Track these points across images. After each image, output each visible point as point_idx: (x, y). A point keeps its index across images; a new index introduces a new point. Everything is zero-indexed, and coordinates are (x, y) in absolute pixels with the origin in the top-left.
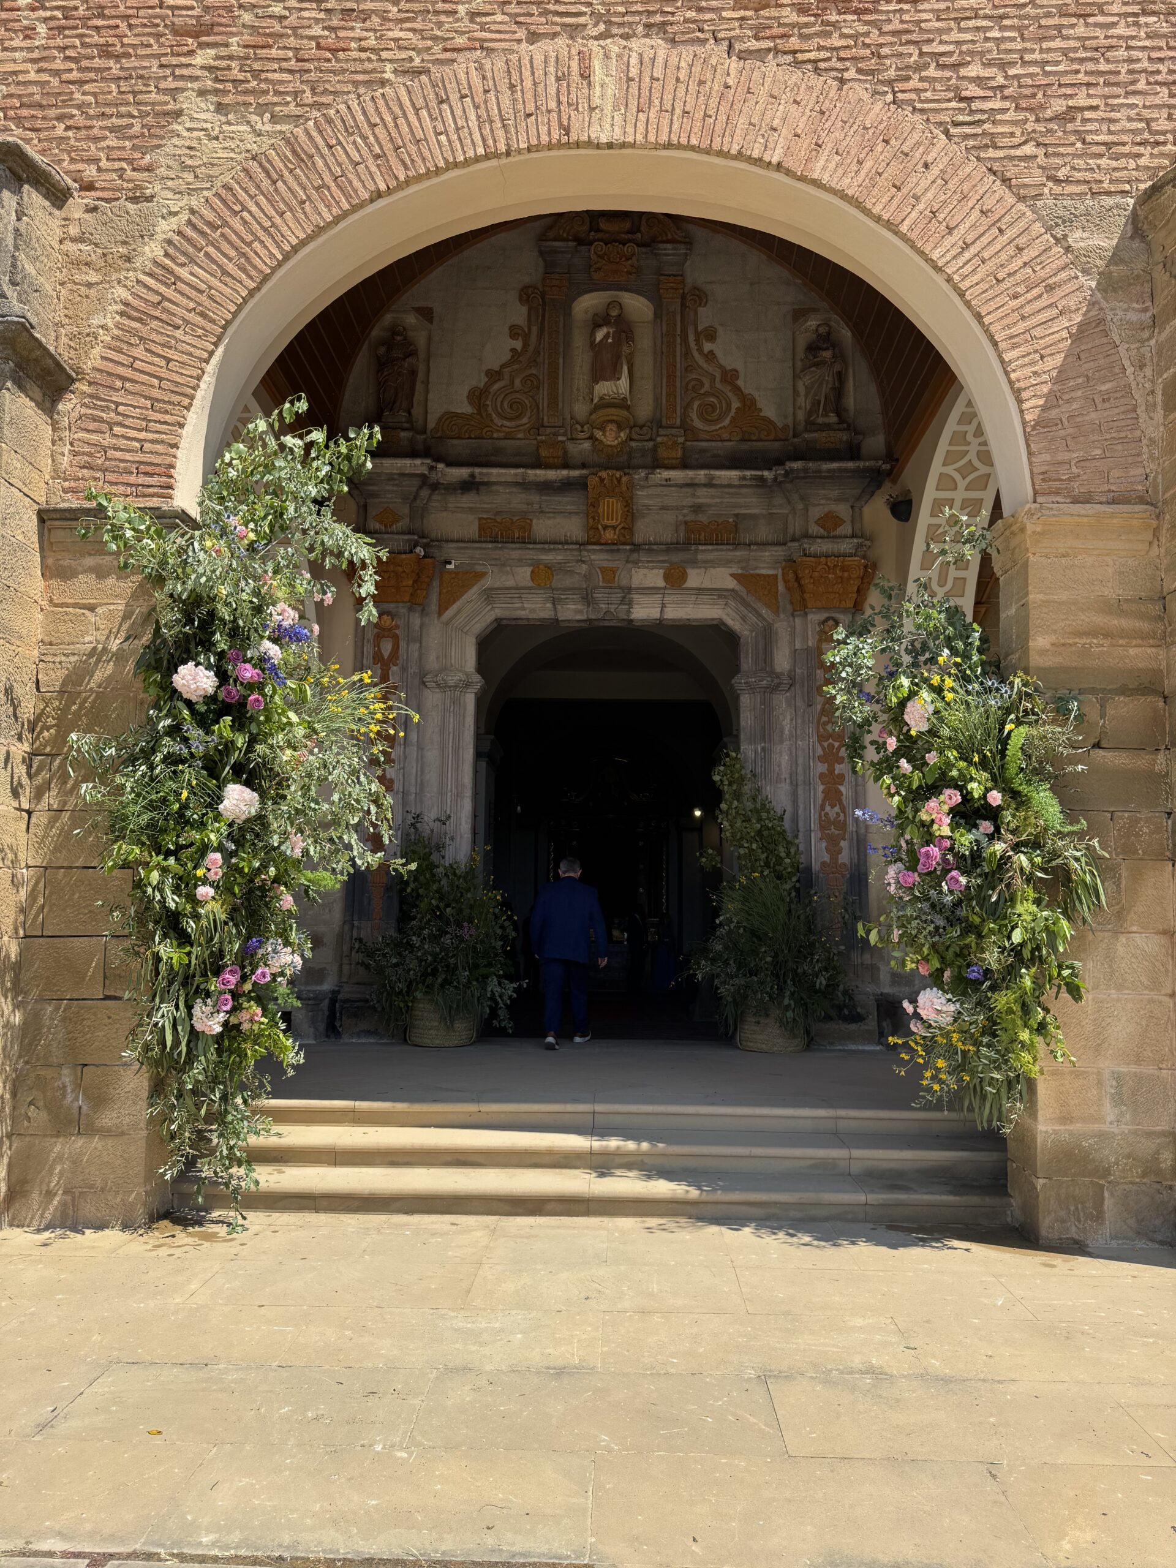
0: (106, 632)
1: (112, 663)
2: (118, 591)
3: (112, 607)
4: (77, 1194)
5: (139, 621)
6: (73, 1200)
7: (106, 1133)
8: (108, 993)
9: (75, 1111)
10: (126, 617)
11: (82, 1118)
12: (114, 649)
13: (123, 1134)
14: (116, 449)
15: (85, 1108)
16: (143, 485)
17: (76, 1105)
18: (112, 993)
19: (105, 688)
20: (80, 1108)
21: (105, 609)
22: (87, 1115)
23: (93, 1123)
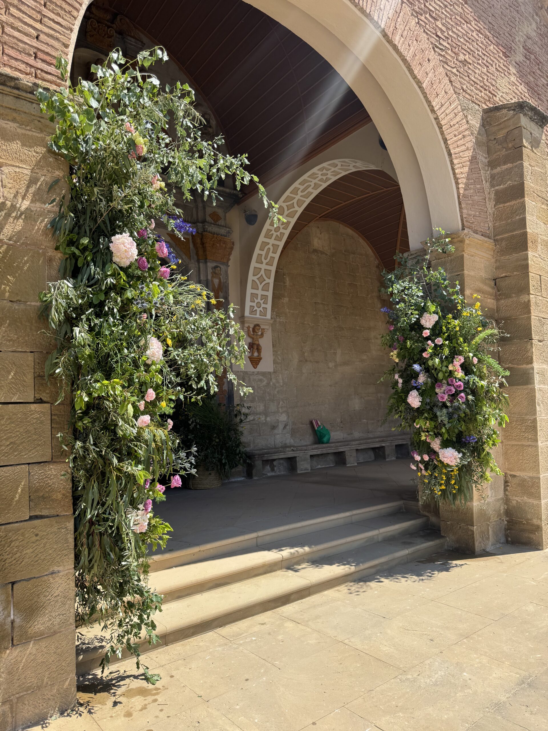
0: (13, 191)
1: (21, 221)
2: (24, 157)
3: (17, 170)
4: (15, 701)
5: (45, 188)
6: (11, 708)
7: (40, 637)
8: (33, 514)
9: (8, 627)
10: (33, 181)
11: (16, 630)
12: (23, 208)
13: (55, 633)
14: (12, 28)
15: (18, 621)
16: (42, 70)
17: (9, 620)
18: (38, 513)
19: (15, 242)
20: (13, 622)
21: (11, 169)
22: (21, 627)
23: (26, 632)
